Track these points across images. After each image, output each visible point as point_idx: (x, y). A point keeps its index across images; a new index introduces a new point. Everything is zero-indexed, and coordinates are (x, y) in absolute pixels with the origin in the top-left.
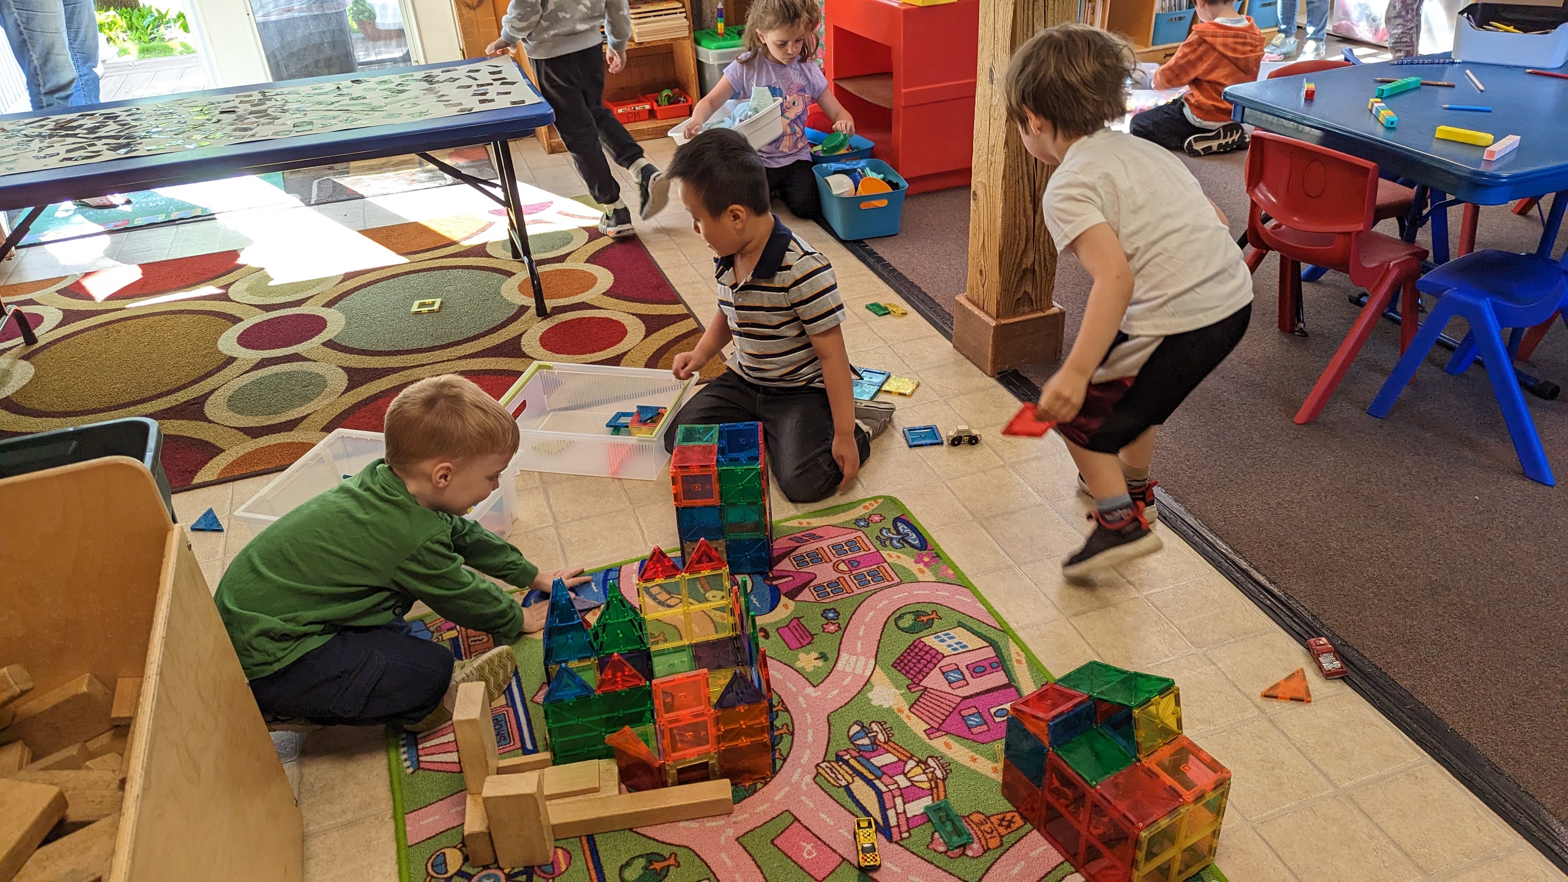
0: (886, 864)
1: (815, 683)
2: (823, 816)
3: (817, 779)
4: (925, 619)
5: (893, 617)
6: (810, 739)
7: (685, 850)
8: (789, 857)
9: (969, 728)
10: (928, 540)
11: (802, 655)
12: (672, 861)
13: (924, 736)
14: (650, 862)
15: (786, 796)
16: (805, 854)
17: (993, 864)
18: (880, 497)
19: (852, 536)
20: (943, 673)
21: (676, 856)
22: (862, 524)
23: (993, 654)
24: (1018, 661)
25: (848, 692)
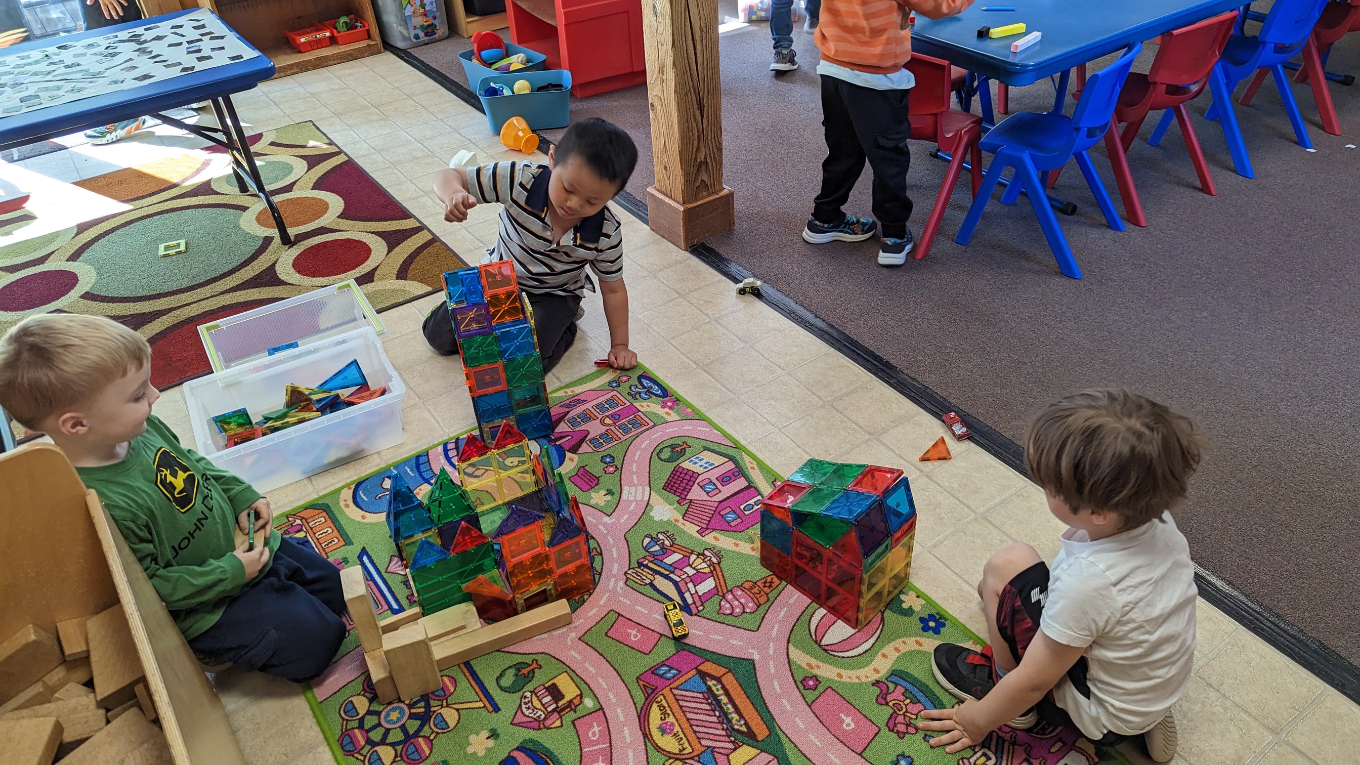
0: (693, 631)
1: (609, 514)
2: (639, 608)
3: (628, 583)
4: (679, 449)
5: (655, 453)
6: (615, 555)
7: (543, 655)
8: (622, 643)
9: (728, 523)
10: (668, 389)
11: (593, 494)
12: (535, 665)
13: (698, 536)
14: (519, 670)
15: (608, 600)
16: (632, 638)
17: (765, 614)
19: (609, 396)
20: (701, 487)
21: (537, 661)
22: (614, 385)
23: (733, 466)
24: (753, 468)
25: (635, 514)
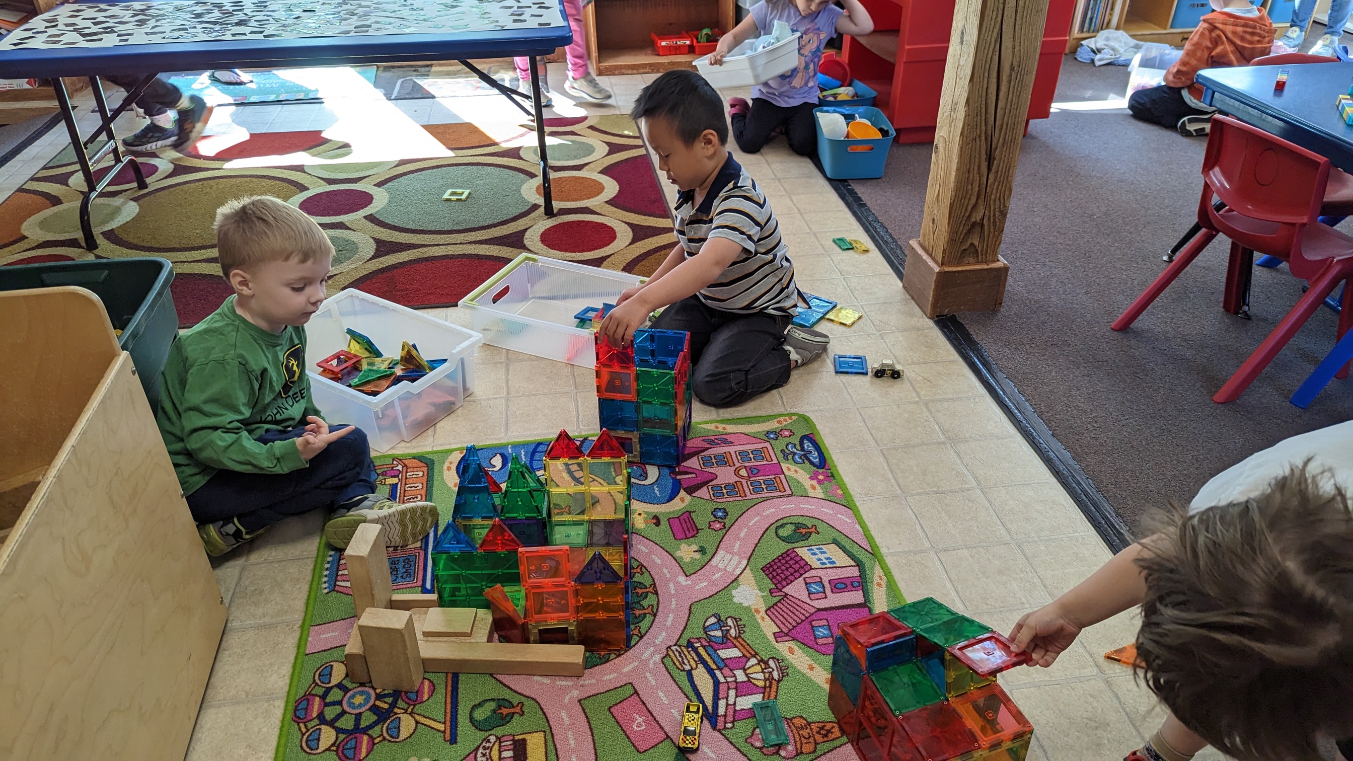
0: (704, 748)
1: (688, 573)
2: (661, 694)
3: (666, 660)
4: (804, 531)
5: (776, 525)
6: (669, 623)
7: (532, 702)
8: (620, 726)
9: (815, 638)
10: (828, 461)
11: (684, 546)
12: (518, 710)
13: (772, 638)
14: (499, 707)
15: (633, 670)
16: (634, 726)
18: (795, 414)
19: (759, 446)
20: (806, 584)
21: (523, 705)
22: (772, 436)
23: (857, 574)
24: (879, 585)
25: (716, 585)
